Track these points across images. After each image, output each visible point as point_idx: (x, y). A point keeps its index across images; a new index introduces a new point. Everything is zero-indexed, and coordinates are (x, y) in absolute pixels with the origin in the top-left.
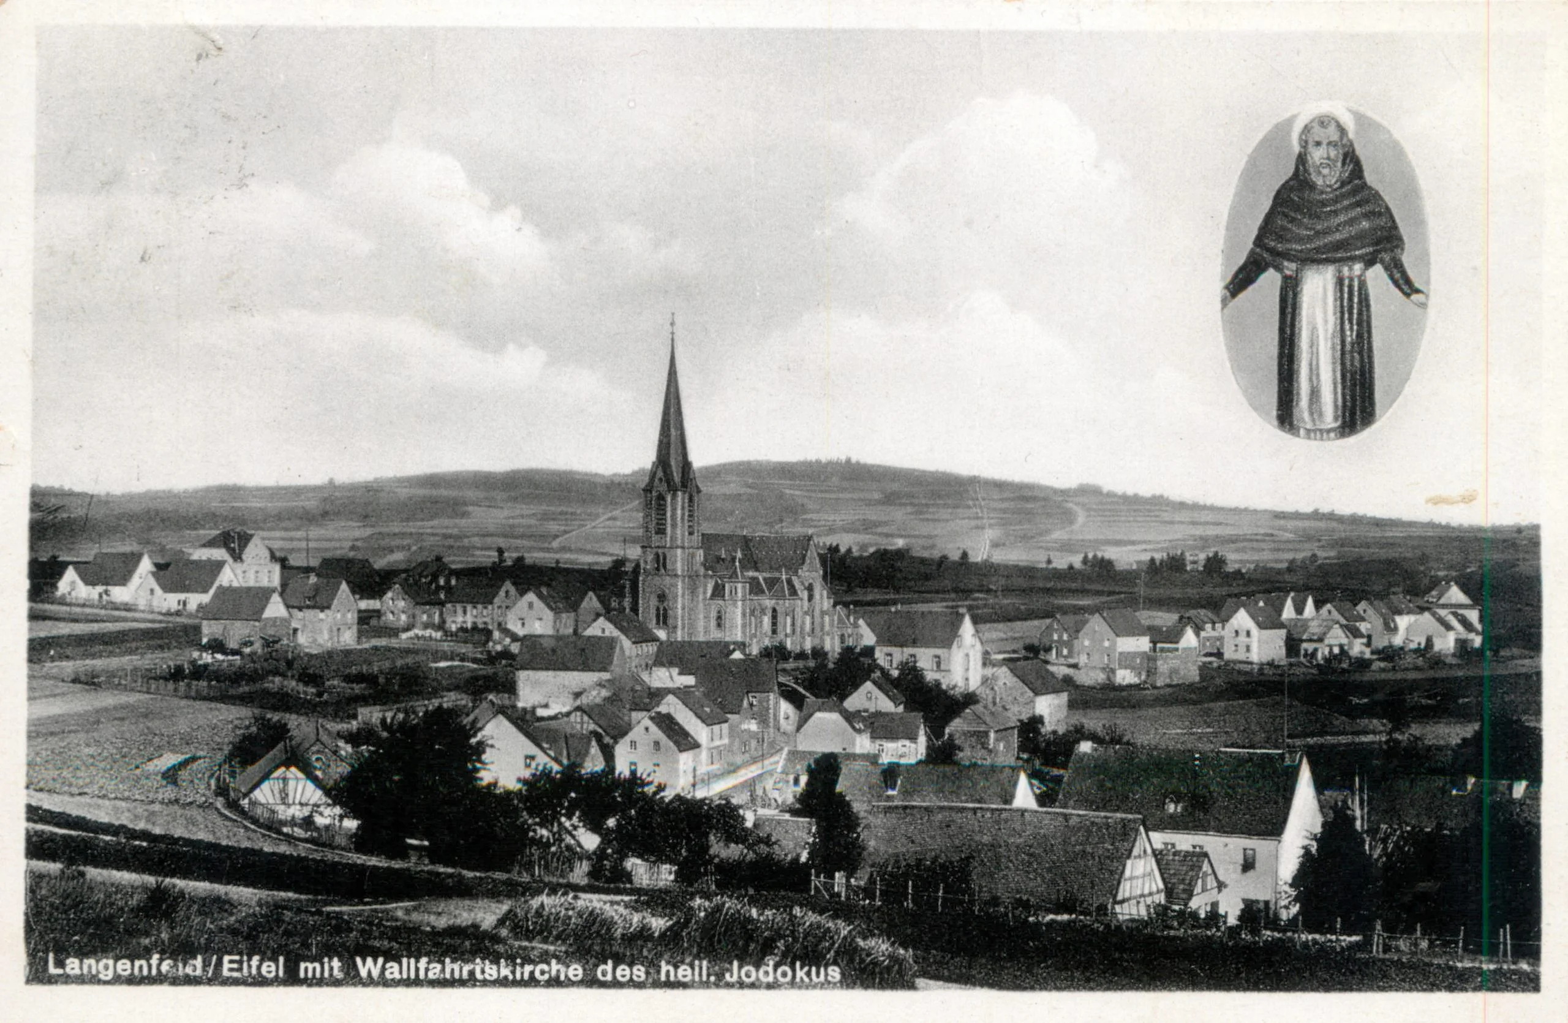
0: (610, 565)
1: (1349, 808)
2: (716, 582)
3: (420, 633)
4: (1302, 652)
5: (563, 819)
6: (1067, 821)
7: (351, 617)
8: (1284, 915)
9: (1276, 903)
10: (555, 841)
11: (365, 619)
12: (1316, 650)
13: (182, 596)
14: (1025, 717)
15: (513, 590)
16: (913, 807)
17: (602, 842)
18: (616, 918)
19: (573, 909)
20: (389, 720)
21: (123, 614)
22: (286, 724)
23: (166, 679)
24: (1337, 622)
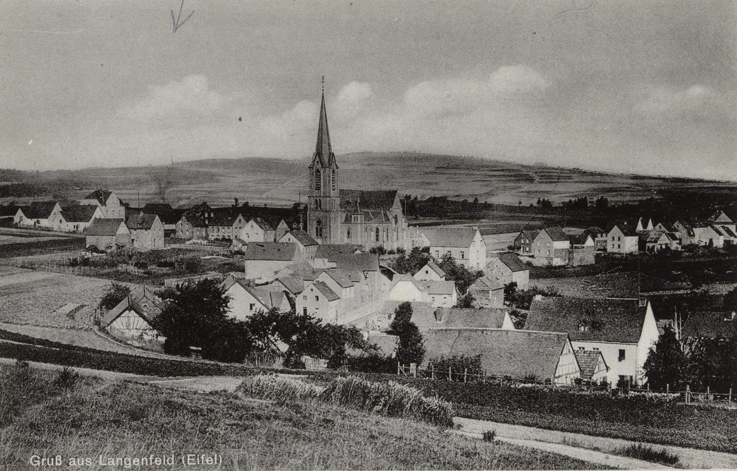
0: (293, 206)
1: (672, 328)
2: (347, 214)
3: (196, 241)
4: (647, 248)
5: (270, 336)
6: (529, 336)
7: (162, 233)
8: (640, 383)
9: (636, 377)
10: (266, 347)
11: (167, 234)
12: (654, 247)
13: (76, 224)
14: (507, 283)
15: (243, 220)
16: (451, 330)
17: (289, 348)
18: (297, 386)
19: (275, 382)
20: (180, 286)
21: (46, 232)
22: (128, 288)
23: (68, 266)
24: (664, 232)
